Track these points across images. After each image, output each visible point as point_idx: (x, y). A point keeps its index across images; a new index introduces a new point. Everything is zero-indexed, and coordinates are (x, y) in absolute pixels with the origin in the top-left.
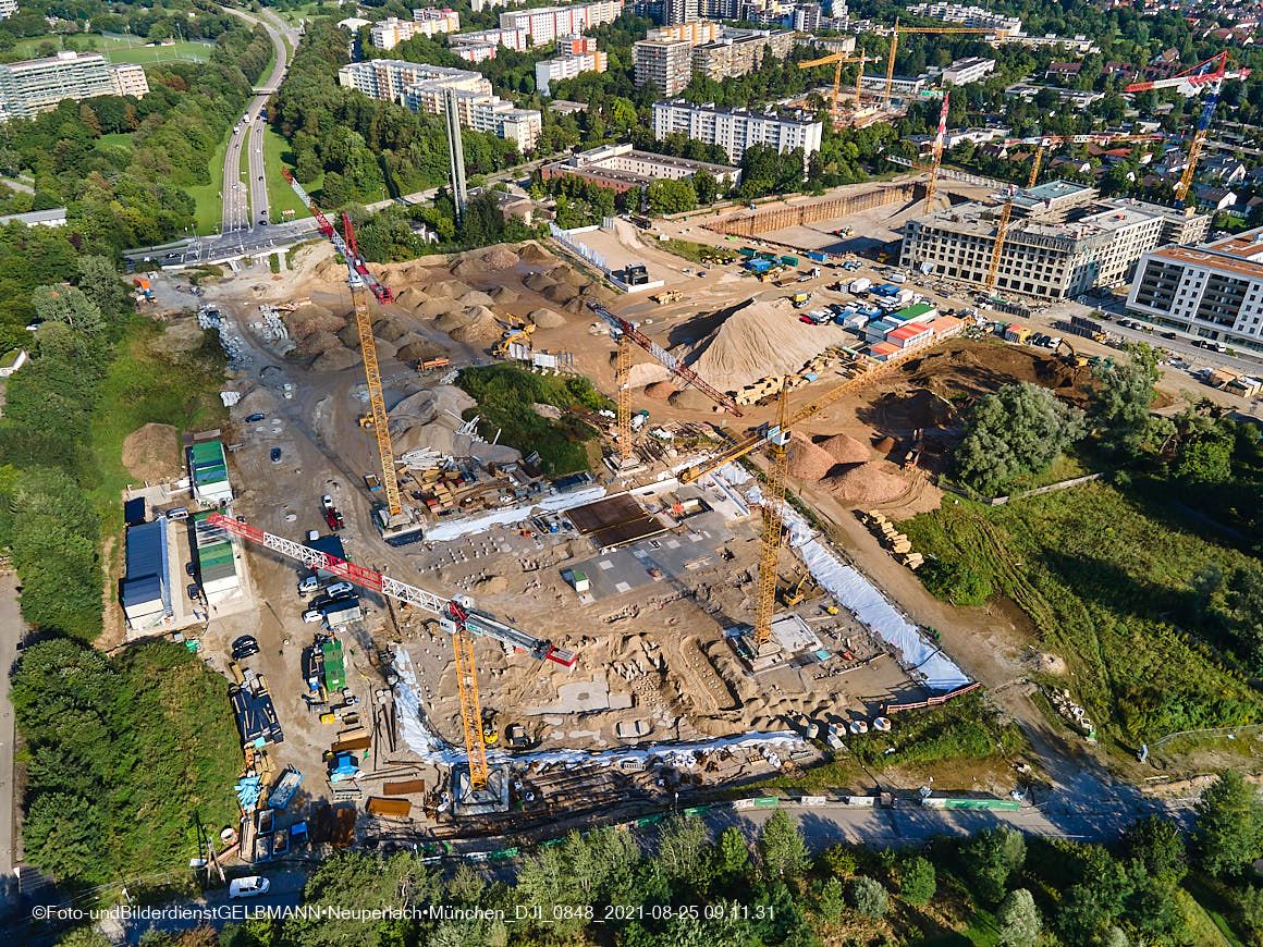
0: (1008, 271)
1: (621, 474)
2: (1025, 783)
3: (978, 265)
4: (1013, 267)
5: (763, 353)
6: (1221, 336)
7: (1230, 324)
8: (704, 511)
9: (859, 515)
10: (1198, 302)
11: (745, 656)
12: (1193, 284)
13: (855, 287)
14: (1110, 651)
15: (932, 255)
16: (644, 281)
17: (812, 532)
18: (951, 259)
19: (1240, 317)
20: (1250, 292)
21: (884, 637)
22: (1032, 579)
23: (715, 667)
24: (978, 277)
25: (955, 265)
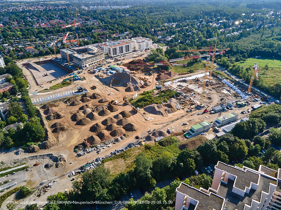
10: (119, 51)
12: (118, 49)
15: (87, 63)
18: (90, 62)
19: (123, 51)
20: (123, 47)
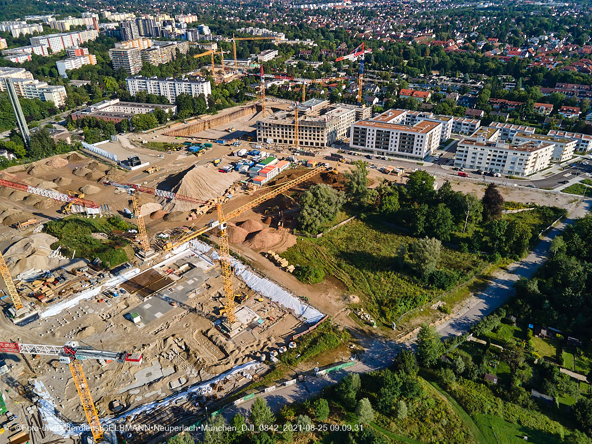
0: (302, 138)
1: (145, 260)
2: (354, 353)
3: (290, 137)
4: (304, 136)
5: (205, 189)
6: (385, 154)
7: (387, 148)
8: (192, 268)
9: (263, 254)
10: (374, 141)
11: (225, 332)
12: (371, 135)
13: (241, 153)
14: (374, 288)
15: (270, 135)
16: (139, 163)
17: (244, 267)
18: (278, 136)
19: (390, 145)
20: (391, 135)
21: (285, 306)
22: (339, 265)
23: (212, 341)
24: (291, 142)
25: (281, 138)
